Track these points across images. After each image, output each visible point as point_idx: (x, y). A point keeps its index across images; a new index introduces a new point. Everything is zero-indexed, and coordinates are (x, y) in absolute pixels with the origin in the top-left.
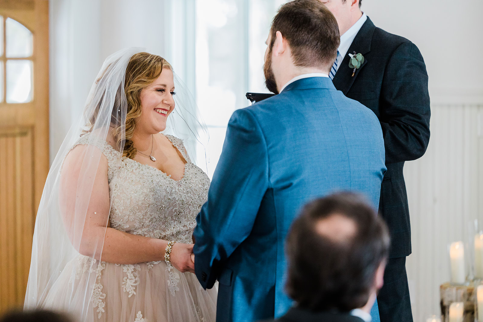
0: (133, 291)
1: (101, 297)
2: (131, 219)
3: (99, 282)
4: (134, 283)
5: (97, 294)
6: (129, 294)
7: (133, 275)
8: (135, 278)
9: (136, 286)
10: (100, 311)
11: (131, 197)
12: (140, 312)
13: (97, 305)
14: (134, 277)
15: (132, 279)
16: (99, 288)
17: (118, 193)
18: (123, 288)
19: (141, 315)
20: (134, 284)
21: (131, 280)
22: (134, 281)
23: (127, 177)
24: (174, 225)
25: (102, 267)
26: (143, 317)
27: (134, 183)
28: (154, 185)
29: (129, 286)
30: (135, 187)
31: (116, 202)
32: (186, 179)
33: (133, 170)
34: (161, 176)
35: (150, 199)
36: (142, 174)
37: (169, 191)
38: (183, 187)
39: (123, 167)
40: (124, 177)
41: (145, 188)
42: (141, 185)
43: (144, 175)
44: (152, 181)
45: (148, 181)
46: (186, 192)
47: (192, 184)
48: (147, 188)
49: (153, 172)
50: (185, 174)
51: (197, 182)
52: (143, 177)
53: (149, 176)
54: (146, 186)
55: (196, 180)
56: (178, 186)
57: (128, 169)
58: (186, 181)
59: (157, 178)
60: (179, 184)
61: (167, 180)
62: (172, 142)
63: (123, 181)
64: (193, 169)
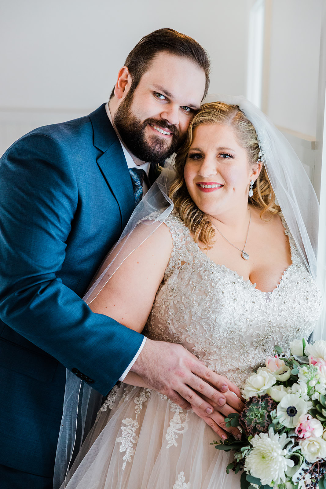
0: (174, 440)
1: (132, 440)
2: (189, 340)
3: (136, 417)
4: (179, 430)
5: (129, 433)
6: (169, 444)
7: (180, 418)
8: (182, 423)
9: (182, 434)
10: (126, 460)
11: (191, 311)
12: (182, 473)
13: (125, 450)
14: (181, 421)
15: (177, 423)
16: (133, 426)
19: (184, 478)
20: (178, 432)
21: (175, 425)
22: (179, 426)
24: (255, 354)
25: (145, 398)
26: (187, 481)
27: (198, 292)
28: (224, 298)
29: (171, 432)
30: (197, 297)
31: (171, 314)
32: (280, 290)
33: (200, 271)
34: (240, 285)
35: (216, 317)
36: (211, 280)
37: (249, 308)
38: (274, 302)
39: (189, 264)
40: (186, 279)
41: (210, 301)
42: (206, 296)
43: (213, 281)
44: (223, 292)
45: (217, 292)
46: (278, 310)
47: (289, 299)
48: (214, 301)
49: (228, 278)
50: (282, 282)
51: (297, 295)
52: (211, 285)
53: (220, 285)
54: (213, 299)
55: (295, 293)
56: (266, 300)
57: (194, 268)
58: (280, 293)
59: (233, 288)
60: (268, 298)
61: (249, 291)
62: (286, 228)
63: (184, 284)
64: (296, 276)
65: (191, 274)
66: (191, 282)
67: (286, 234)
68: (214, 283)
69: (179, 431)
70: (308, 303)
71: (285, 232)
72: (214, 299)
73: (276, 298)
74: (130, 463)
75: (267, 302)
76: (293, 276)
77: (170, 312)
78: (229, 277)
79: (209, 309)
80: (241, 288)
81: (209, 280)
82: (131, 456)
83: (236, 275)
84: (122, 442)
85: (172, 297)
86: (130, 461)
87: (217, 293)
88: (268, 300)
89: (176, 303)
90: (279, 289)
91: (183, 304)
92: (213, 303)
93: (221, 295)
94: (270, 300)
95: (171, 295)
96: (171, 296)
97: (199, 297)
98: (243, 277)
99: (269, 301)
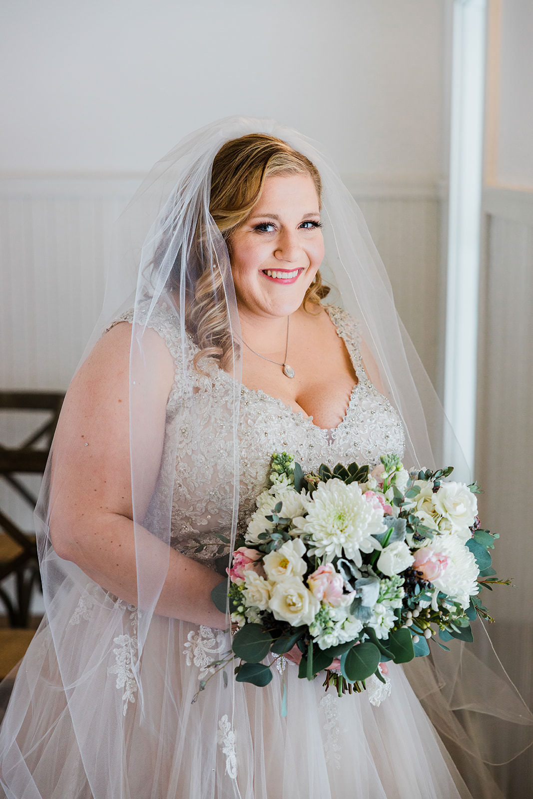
2: (213, 509)
3: (135, 632)
4: (213, 648)
5: (126, 658)
6: (201, 672)
7: (210, 630)
8: (215, 636)
10: (126, 700)
11: (216, 465)
13: (124, 685)
15: (208, 639)
16: (131, 646)
17: (188, 451)
18: (185, 656)
19: (229, 725)
21: (205, 641)
22: (212, 642)
23: (210, 417)
27: (227, 434)
28: (268, 442)
29: (202, 654)
30: (225, 443)
31: (182, 470)
32: (348, 425)
33: (227, 402)
34: (290, 420)
35: (257, 473)
36: (246, 415)
37: (304, 454)
38: (339, 443)
39: (206, 391)
40: (205, 415)
41: (247, 448)
42: (240, 441)
43: (249, 416)
44: (266, 433)
45: (257, 433)
46: (345, 455)
47: (362, 438)
48: (253, 448)
49: (271, 411)
50: (349, 414)
51: (372, 432)
52: (247, 422)
53: (261, 422)
54: (251, 445)
55: (370, 428)
56: (327, 442)
57: (216, 397)
58: (348, 430)
59: (280, 425)
60: (331, 438)
61: (303, 428)
62: (337, 325)
63: (202, 424)
64: (367, 401)
65: (212, 407)
66: (213, 420)
67: (340, 336)
68: (251, 419)
69: (213, 651)
70: (387, 443)
71: (338, 333)
72: (253, 445)
73: (342, 437)
74: (134, 704)
75: (329, 445)
76: (364, 402)
77: (180, 468)
78: (272, 409)
79: (246, 461)
80: (290, 425)
81: (243, 415)
82: (133, 693)
83: (281, 404)
84: (117, 674)
85: (184, 444)
86: (133, 701)
87: (256, 435)
88: (331, 441)
89: (190, 454)
90: (346, 423)
91: (203, 454)
92: (252, 451)
93: (263, 438)
94: (333, 441)
95: (181, 440)
96: (180, 443)
97: (228, 442)
98: (291, 408)
99: (332, 443)
